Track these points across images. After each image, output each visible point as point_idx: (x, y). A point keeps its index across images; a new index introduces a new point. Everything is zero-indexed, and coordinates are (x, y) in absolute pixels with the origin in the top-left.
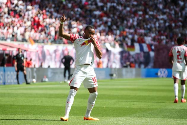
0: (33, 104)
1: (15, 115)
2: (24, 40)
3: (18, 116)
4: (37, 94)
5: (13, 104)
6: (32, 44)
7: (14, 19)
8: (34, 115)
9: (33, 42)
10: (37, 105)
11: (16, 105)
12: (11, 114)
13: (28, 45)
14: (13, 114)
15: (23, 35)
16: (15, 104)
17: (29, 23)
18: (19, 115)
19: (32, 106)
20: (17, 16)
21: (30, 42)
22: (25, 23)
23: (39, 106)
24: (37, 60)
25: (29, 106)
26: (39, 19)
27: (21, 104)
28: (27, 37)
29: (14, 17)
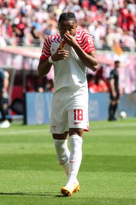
0: (122, 154)
1: (94, 171)
2: (106, 48)
3: (100, 173)
4: (129, 137)
5: (90, 154)
6: (118, 54)
7: (88, 13)
8: (125, 171)
9: (120, 50)
10: (129, 155)
11: (95, 156)
12: (87, 171)
13: (112, 56)
14: (91, 171)
15: (103, 39)
16: (93, 154)
17: (113, 20)
18: (101, 171)
19: (121, 157)
20: (93, 8)
21: (116, 50)
22: (107, 19)
23: (132, 157)
24: (128, 80)
25: (117, 157)
26: (129, 12)
27: (102, 154)
28: (110, 43)
29: (89, 9)
